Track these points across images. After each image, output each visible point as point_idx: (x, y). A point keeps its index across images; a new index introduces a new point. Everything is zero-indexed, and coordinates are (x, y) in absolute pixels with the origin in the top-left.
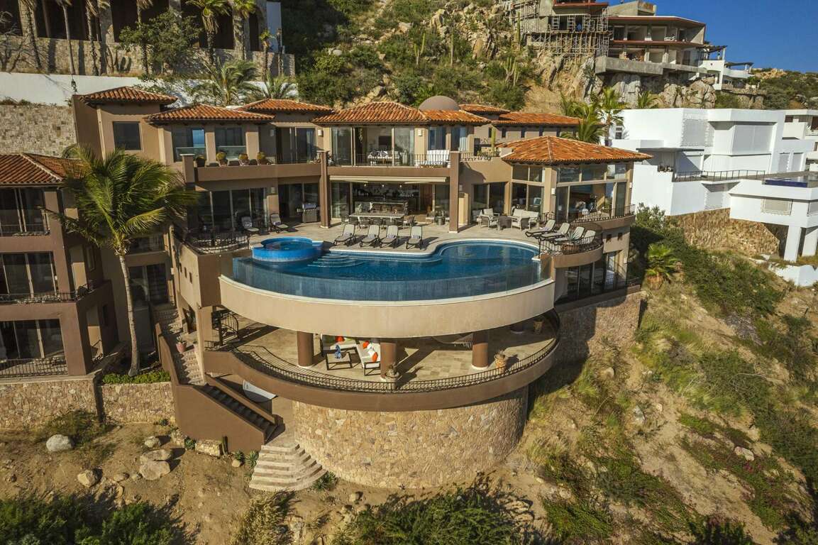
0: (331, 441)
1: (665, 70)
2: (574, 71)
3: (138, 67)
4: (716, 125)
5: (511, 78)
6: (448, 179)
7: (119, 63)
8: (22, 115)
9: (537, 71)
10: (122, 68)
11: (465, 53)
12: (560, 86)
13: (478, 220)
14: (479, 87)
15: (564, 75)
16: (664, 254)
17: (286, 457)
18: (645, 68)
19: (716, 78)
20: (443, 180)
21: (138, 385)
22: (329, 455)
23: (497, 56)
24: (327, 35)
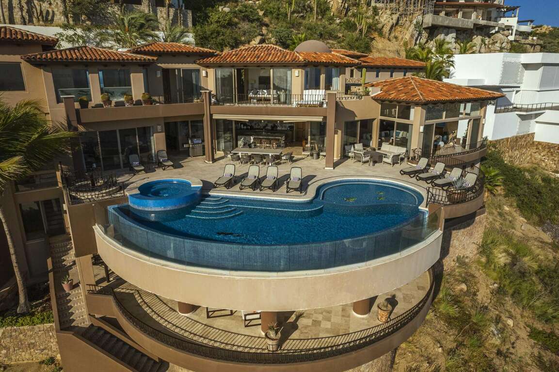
1: (475, 25)
2: (407, 26)
3: (60, 19)
4: (527, 66)
5: (361, 31)
6: (325, 118)
7: (44, 15)
9: (380, 26)
10: (47, 19)
11: (325, 11)
12: (396, 38)
13: (350, 154)
14: (336, 38)
15: (400, 29)
16: (493, 174)
18: (460, 23)
19: (510, 32)
20: (320, 119)
23: (350, 14)
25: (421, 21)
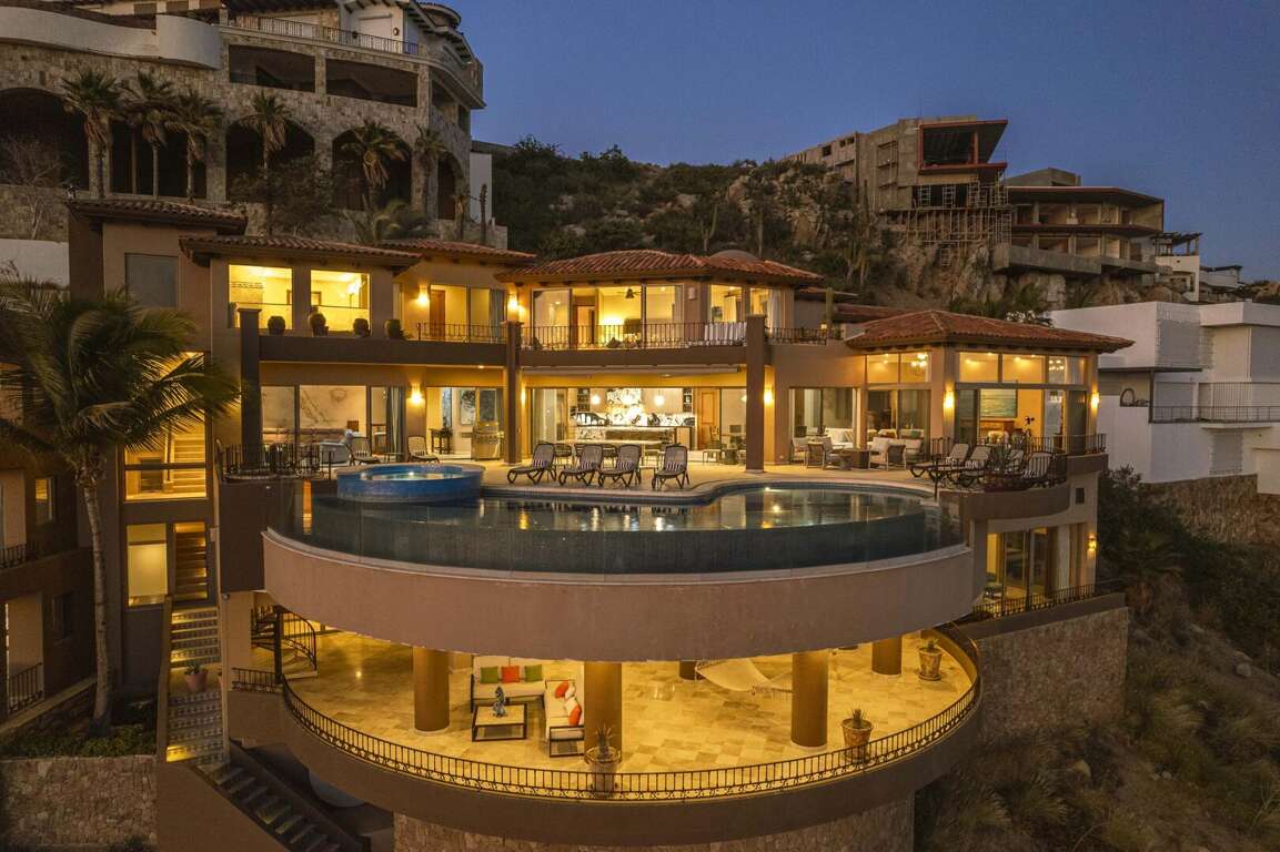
1: (1104, 267)
2: (958, 268)
5: (856, 273)
9: (899, 268)
11: (781, 238)
12: (935, 291)
15: (942, 275)
16: (1153, 546)
18: (1072, 262)
23: (833, 244)
24: (564, 207)
25: (987, 259)
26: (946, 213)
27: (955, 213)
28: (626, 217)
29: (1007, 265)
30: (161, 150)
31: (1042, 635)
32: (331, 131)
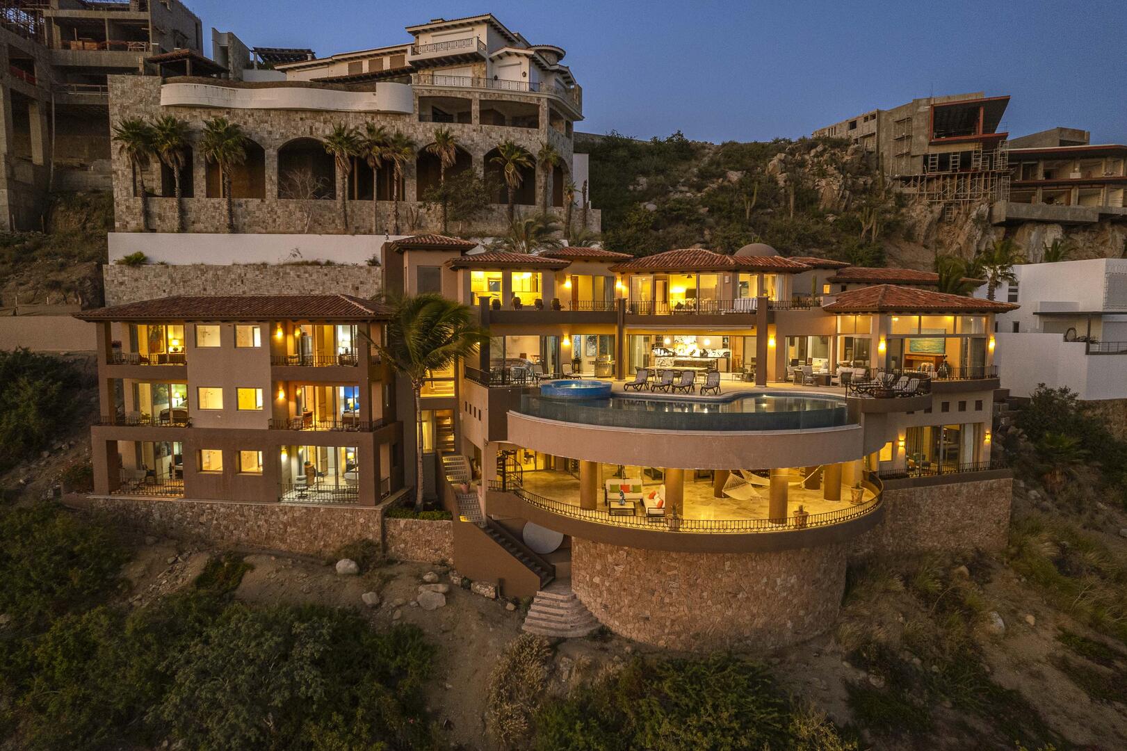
0: (609, 590)
1: (1102, 215)
2: (960, 222)
5: (870, 231)
8: (326, 275)
9: (908, 224)
11: (809, 204)
12: (939, 242)
15: (947, 228)
16: (1066, 445)
17: (562, 605)
18: (1068, 214)
21: (422, 521)
22: (606, 607)
23: (853, 206)
24: (639, 188)
25: (987, 214)
26: (952, 177)
27: (959, 177)
28: (687, 192)
29: (1003, 219)
30: (379, 171)
31: (944, 490)
32: (483, 150)
